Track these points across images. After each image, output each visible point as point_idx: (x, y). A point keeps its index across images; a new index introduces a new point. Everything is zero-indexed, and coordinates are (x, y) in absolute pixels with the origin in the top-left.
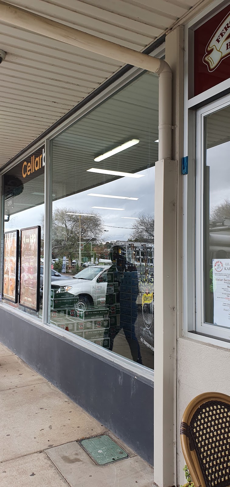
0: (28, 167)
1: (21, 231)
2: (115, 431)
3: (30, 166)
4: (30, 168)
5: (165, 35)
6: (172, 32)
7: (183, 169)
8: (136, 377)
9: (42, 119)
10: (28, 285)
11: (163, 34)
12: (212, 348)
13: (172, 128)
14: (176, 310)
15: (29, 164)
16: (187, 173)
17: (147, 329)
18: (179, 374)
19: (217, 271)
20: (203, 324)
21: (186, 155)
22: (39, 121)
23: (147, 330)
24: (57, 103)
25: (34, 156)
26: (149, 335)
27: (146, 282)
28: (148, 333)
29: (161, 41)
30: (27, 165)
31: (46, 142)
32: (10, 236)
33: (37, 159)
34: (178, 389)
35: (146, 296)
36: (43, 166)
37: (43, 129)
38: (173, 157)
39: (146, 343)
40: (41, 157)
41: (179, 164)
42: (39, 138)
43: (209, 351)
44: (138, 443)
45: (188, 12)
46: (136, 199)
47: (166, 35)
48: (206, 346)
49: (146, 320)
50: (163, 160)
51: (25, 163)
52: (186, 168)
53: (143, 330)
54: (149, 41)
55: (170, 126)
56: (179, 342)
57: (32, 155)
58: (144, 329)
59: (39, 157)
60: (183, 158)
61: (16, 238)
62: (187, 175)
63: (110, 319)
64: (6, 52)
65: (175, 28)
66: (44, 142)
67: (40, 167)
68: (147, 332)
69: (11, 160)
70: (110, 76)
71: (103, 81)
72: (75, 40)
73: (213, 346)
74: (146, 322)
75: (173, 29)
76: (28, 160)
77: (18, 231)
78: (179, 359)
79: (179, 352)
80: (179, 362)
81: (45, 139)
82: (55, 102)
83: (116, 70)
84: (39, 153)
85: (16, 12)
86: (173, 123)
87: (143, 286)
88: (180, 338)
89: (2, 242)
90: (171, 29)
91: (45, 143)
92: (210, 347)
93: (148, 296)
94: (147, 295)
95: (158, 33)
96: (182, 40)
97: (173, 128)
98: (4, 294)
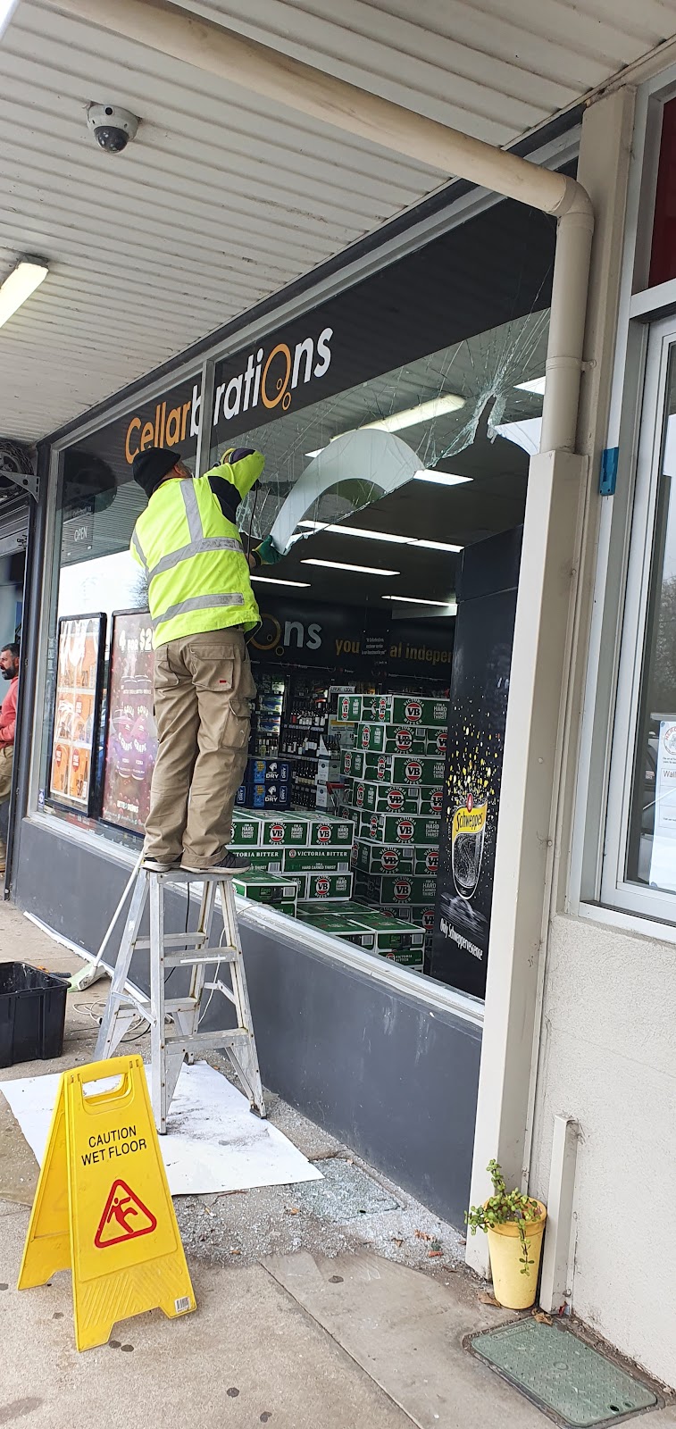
0: (144, 434)
1: (114, 617)
2: (367, 1150)
3: (152, 432)
4: (150, 438)
5: (582, 107)
6: (604, 100)
7: (604, 480)
8: (431, 1014)
9: (204, 304)
10: (129, 770)
11: (579, 102)
12: (642, 942)
13: (581, 368)
14: (553, 847)
15: (149, 426)
16: (611, 492)
17: (462, 901)
18: (549, 1005)
19: (669, 752)
20: (622, 886)
21: (613, 443)
22: (195, 307)
23: (462, 904)
24: (256, 263)
25: (164, 404)
26: (468, 915)
27: (469, 777)
28: (464, 910)
29: (571, 119)
30: (142, 427)
31: (205, 365)
32: (77, 629)
33: (175, 414)
34: (543, 1042)
35: (467, 814)
36: (192, 434)
37: (200, 329)
38: (577, 447)
39: (456, 936)
40: (186, 408)
41: (594, 466)
42: (187, 354)
43: (634, 949)
44: (427, 1177)
45: (653, 53)
46: (457, 549)
47: (586, 107)
48: (627, 938)
49: (461, 876)
50: (553, 453)
51: (136, 422)
52: (610, 477)
53: (449, 903)
54: (538, 118)
55: (577, 362)
56: (555, 925)
57: (158, 401)
58: (454, 901)
59: (182, 409)
60: (606, 451)
61: (96, 634)
62: (611, 497)
63: (352, 874)
64: (139, 119)
65: (613, 91)
66: (201, 365)
67: (183, 438)
68: (461, 907)
69: (94, 411)
70: (414, 201)
71: (393, 213)
72: (349, 115)
73: (644, 937)
74: (461, 881)
75: (606, 92)
76: (146, 413)
77: (103, 617)
78: (552, 968)
79: (555, 951)
80: (550, 976)
81: (203, 359)
82: (249, 260)
83: (436, 186)
84: (180, 396)
85: (205, 35)
86: (585, 355)
87: (459, 789)
88: (558, 917)
89: (51, 645)
90: (602, 91)
91: (203, 370)
92: (637, 940)
93: (472, 814)
94: (470, 811)
95: (565, 100)
96: (629, 128)
97: (583, 369)
98: (51, 791)
